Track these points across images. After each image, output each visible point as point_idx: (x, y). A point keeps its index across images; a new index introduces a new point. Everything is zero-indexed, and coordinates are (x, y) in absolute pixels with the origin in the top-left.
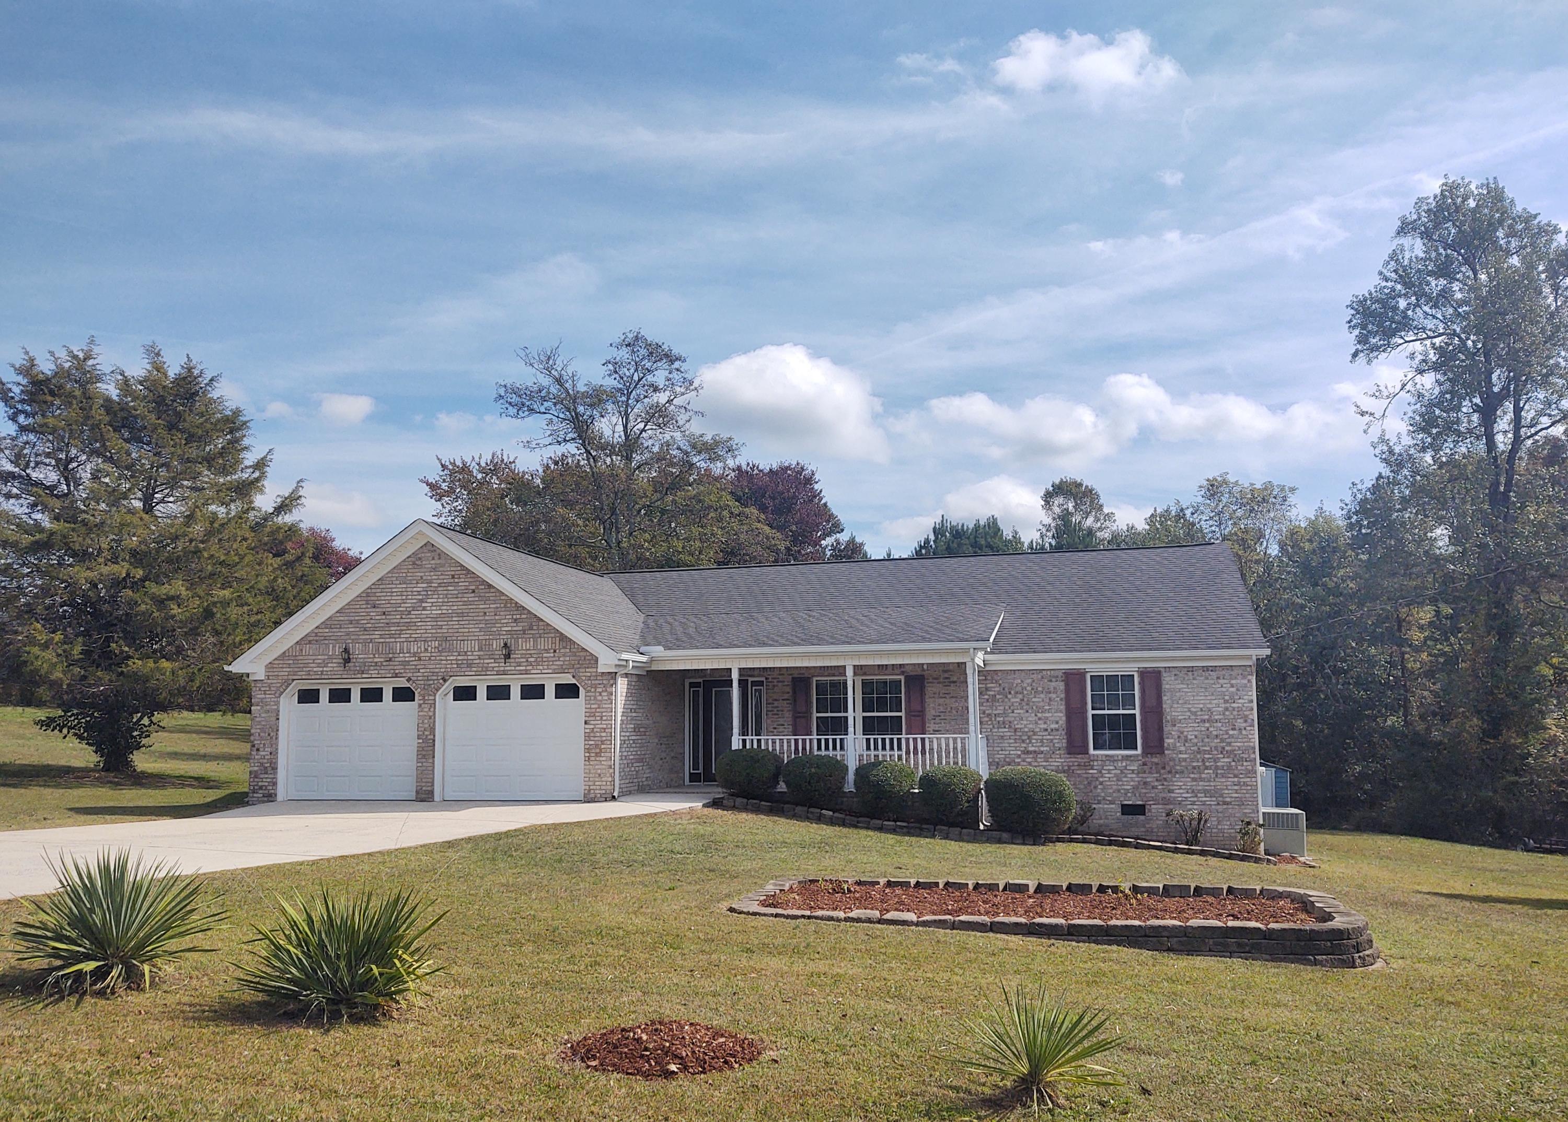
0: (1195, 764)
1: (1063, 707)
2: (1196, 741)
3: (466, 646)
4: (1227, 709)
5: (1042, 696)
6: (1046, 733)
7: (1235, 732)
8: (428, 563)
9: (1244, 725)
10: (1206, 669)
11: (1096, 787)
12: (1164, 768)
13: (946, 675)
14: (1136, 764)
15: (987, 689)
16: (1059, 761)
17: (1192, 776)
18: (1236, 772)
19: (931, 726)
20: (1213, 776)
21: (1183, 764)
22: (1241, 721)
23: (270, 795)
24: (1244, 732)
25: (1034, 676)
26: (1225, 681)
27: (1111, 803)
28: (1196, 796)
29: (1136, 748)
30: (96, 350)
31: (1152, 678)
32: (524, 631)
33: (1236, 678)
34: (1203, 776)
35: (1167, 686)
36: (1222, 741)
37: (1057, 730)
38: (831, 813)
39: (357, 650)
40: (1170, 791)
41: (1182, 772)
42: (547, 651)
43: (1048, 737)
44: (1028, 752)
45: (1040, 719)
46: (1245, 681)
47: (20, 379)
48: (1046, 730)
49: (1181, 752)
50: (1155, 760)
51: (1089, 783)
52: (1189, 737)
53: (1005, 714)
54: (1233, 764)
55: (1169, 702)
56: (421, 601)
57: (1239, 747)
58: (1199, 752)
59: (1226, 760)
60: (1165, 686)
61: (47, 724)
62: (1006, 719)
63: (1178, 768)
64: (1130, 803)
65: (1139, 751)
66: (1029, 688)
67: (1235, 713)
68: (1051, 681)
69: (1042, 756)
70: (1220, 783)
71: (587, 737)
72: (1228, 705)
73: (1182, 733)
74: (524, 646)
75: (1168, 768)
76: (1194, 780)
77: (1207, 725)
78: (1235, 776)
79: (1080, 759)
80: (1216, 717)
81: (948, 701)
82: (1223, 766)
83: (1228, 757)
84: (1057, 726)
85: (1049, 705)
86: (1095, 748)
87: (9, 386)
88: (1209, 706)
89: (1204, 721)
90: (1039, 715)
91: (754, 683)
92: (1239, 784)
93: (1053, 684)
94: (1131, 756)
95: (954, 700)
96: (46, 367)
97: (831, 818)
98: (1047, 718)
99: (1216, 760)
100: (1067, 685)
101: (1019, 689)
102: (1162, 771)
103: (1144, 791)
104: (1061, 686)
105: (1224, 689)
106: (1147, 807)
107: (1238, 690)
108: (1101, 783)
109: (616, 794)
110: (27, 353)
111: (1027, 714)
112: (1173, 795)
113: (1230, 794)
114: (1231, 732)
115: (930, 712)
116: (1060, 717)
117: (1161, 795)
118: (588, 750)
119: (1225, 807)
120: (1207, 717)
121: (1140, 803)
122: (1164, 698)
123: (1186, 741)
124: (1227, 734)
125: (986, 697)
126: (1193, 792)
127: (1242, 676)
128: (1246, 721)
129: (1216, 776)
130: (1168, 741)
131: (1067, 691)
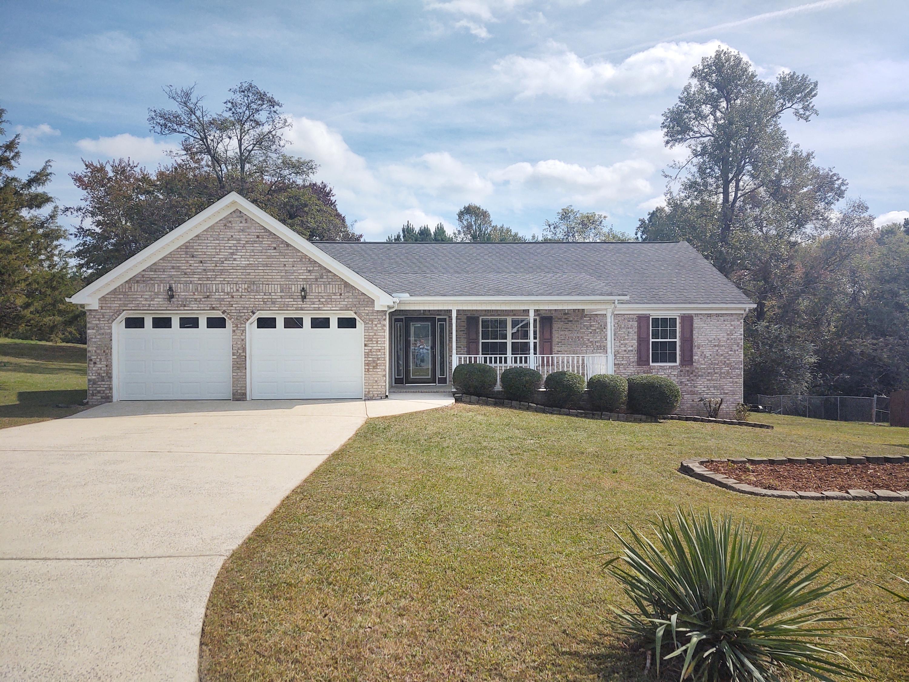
0: (709, 371)
1: (636, 337)
2: (710, 357)
3: (271, 288)
4: (728, 339)
5: (624, 330)
6: (626, 353)
7: (732, 352)
8: (237, 226)
9: (736, 348)
10: (718, 315)
12: (692, 373)
13: (566, 317)
14: (677, 371)
15: (591, 326)
16: (633, 369)
17: (707, 378)
19: (555, 349)
20: (719, 378)
21: (703, 371)
22: (736, 346)
23: (108, 397)
24: (737, 352)
25: (620, 318)
26: (728, 323)
28: (709, 390)
29: (676, 362)
31: (688, 320)
32: (316, 279)
33: (734, 321)
34: (714, 378)
36: (725, 358)
37: (632, 351)
38: (535, 405)
39: (179, 288)
40: (695, 387)
41: (702, 376)
42: (335, 294)
43: (627, 355)
46: (739, 323)
48: (625, 351)
49: (702, 364)
50: (688, 369)
52: (707, 355)
53: (601, 341)
54: (730, 371)
55: (696, 334)
56: (232, 254)
58: (711, 364)
59: (727, 368)
60: (695, 325)
62: (602, 344)
63: (700, 373)
65: (678, 364)
66: (616, 325)
67: (732, 341)
68: (629, 321)
69: (623, 366)
70: (722, 382)
71: (367, 355)
72: (729, 337)
73: (703, 353)
74: (315, 290)
75: (694, 374)
76: (708, 380)
77: (717, 348)
78: (731, 378)
79: (645, 368)
80: (722, 344)
81: (566, 333)
82: (724, 372)
84: (631, 348)
85: (628, 336)
86: (653, 362)
88: (718, 337)
89: (715, 346)
90: (622, 342)
91: (439, 320)
92: (732, 382)
93: (631, 323)
94: (674, 366)
95: (570, 332)
97: (536, 408)
98: (626, 344)
99: (721, 369)
100: (639, 324)
102: (691, 375)
104: (635, 324)
105: (727, 328)
107: (735, 328)
109: (387, 394)
111: (614, 341)
112: (696, 389)
113: (728, 388)
114: (730, 353)
115: (555, 340)
116: (634, 343)
117: (690, 389)
118: (367, 364)
119: (725, 395)
120: (717, 344)
122: (694, 332)
123: (705, 357)
124: (728, 353)
125: (590, 330)
126: (708, 387)
127: (736, 320)
128: (738, 346)
129: (721, 378)
130: (695, 358)
131: (639, 328)
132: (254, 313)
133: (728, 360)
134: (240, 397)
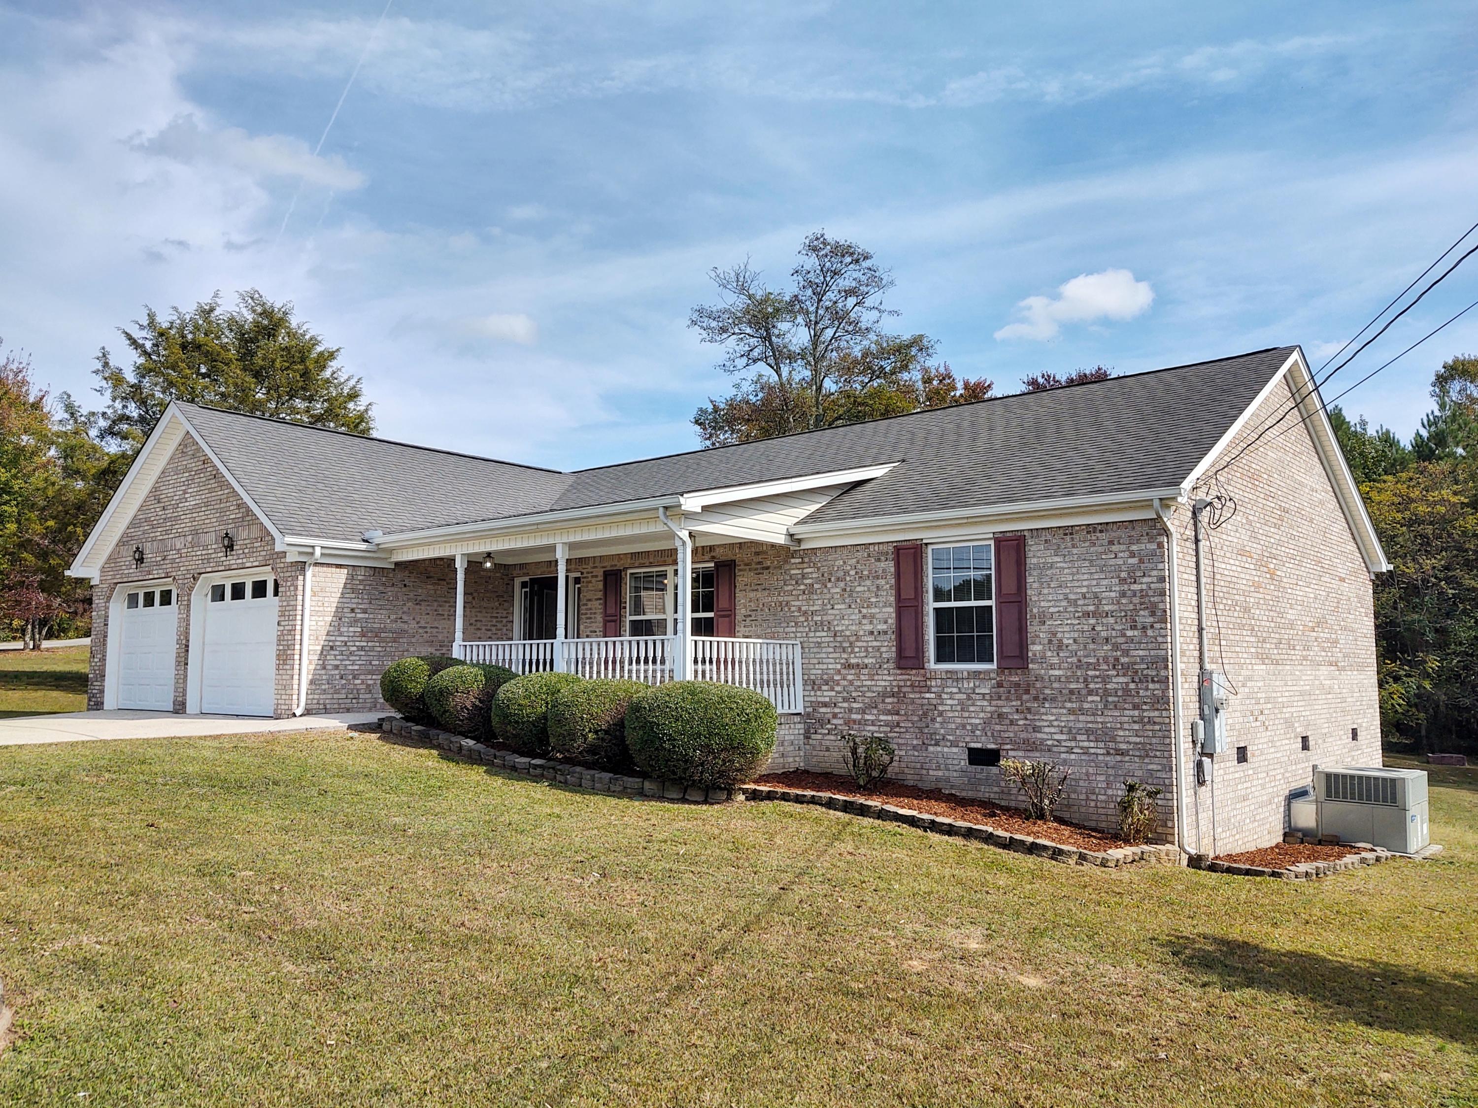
0: (1073, 686)
1: (892, 599)
2: (1075, 647)
3: (208, 539)
4: (1123, 594)
5: (868, 583)
6: (871, 638)
7: (1136, 633)
9: (1151, 619)
10: (1091, 529)
11: (933, 720)
12: (1027, 692)
13: (760, 559)
14: (988, 684)
15: (804, 576)
16: (886, 680)
17: (1069, 705)
18: (1136, 700)
19: (740, 629)
20: (1101, 706)
21: (1055, 685)
24: (1150, 632)
25: (859, 554)
26: (1123, 547)
27: (953, 744)
28: (1075, 739)
29: (990, 661)
30: (220, 301)
31: (1014, 547)
33: (1138, 542)
34: (1086, 706)
35: (1034, 561)
36: (1116, 647)
37: (885, 633)
40: (1037, 729)
41: (1053, 699)
43: (875, 644)
44: (849, 666)
45: (864, 617)
46: (1154, 546)
48: (872, 633)
49: (1052, 667)
50: (1016, 679)
51: (925, 714)
52: (1065, 641)
53: (823, 611)
54: (1132, 686)
55: (1035, 585)
57: (1142, 658)
58: (1079, 667)
59: (1122, 679)
60: (1032, 561)
62: (825, 618)
63: (1047, 691)
64: (979, 745)
65: (994, 666)
66: (852, 573)
67: (1136, 600)
68: (879, 560)
69: (866, 671)
70: (1110, 718)
72: (1126, 587)
73: (1054, 634)
75: (1033, 691)
76: (1071, 712)
77: (1092, 621)
78: (1136, 707)
79: (914, 676)
80: (1106, 608)
81: (759, 595)
82: (1116, 690)
83: (1124, 675)
84: (885, 627)
85: (877, 596)
86: (939, 659)
87: (141, 341)
88: (1095, 589)
89: (1087, 615)
90: (864, 611)
92: (1141, 721)
93: (882, 564)
94: (984, 673)
95: (766, 593)
98: (873, 616)
99: (1105, 680)
100: (898, 565)
101: (841, 574)
102: (1025, 697)
103: (998, 728)
104: (890, 566)
106: (1003, 753)
107: (1141, 561)
108: (941, 714)
109: (298, 711)
111: (850, 611)
112: (1039, 735)
113: (1127, 737)
114: (1129, 633)
115: (741, 611)
116: (886, 614)
117: (1024, 735)
119: (1119, 758)
120: (1091, 608)
121: (993, 746)
122: (1030, 580)
123: (1059, 647)
124: (1124, 635)
125: (802, 587)
126: (1070, 732)
127: (1145, 539)
128: (1153, 614)
129: (1106, 706)
130: (1035, 649)
131: (898, 575)
132: (198, 579)
134: (179, 709)
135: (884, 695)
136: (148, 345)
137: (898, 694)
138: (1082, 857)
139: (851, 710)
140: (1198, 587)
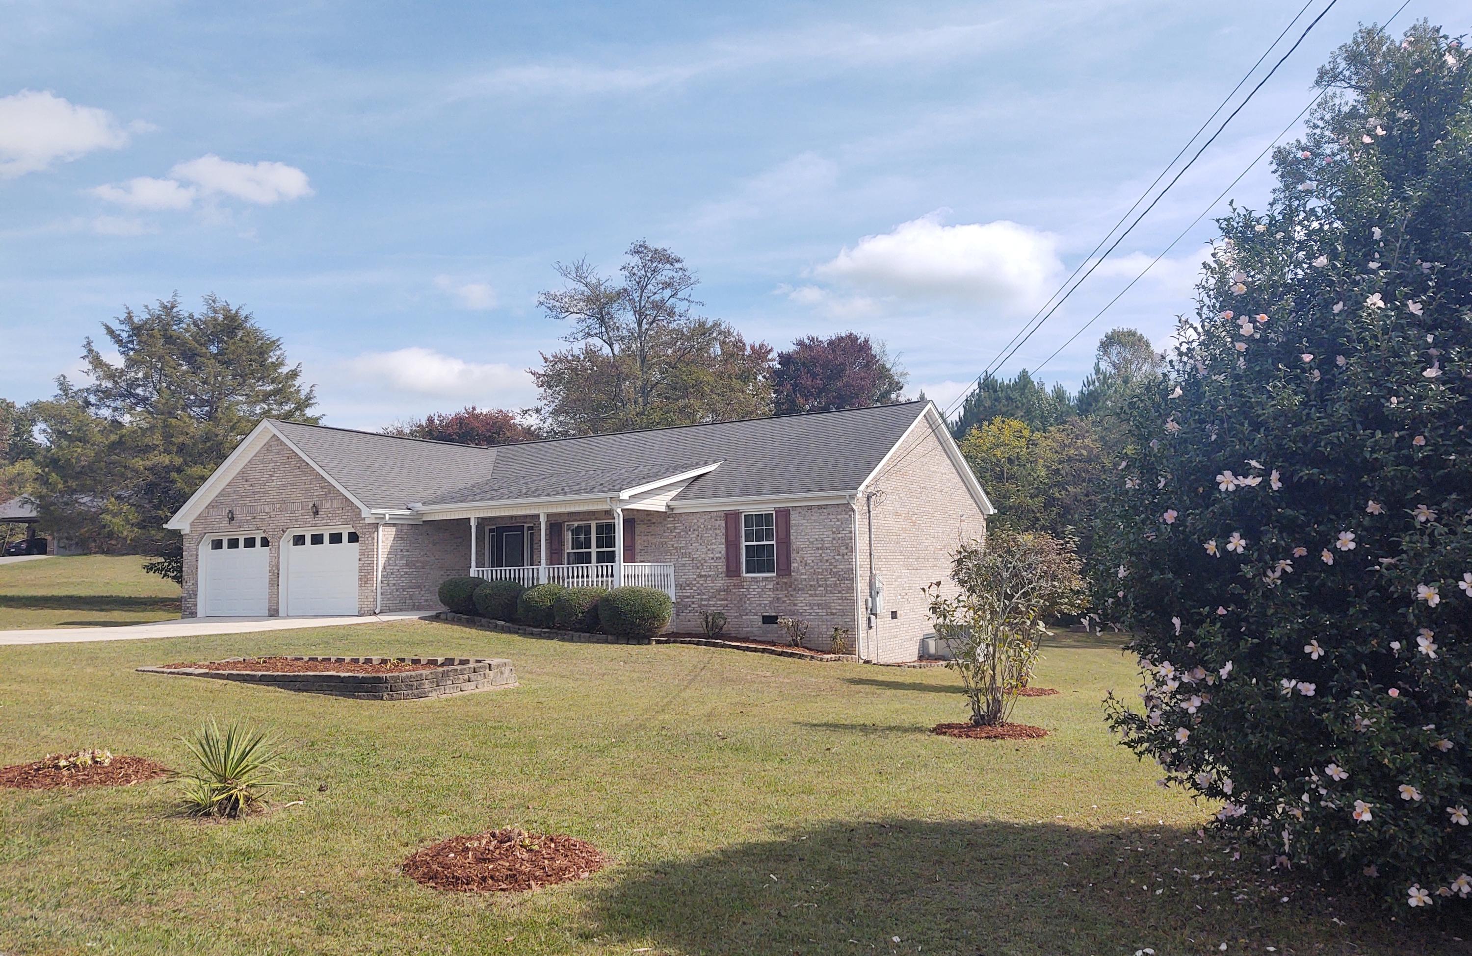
0: (812, 583)
1: (724, 541)
2: (812, 564)
3: (294, 507)
4: (834, 539)
5: (711, 532)
6: (713, 561)
7: (840, 557)
8: (275, 449)
9: (845, 551)
10: (820, 507)
11: (745, 603)
12: (791, 587)
13: (649, 518)
14: (772, 583)
15: (675, 528)
16: (720, 583)
17: (810, 592)
18: (840, 589)
19: (638, 557)
20: (824, 593)
21: (804, 583)
23: (193, 613)
24: (846, 557)
25: (706, 517)
26: (834, 517)
27: (755, 614)
28: (812, 609)
29: (773, 572)
30: (179, 300)
31: (784, 514)
32: (324, 495)
33: (841, 514)
34: (818, 593)
35: (794, 522)
36: (831, 564)
37: (720, 558)
38: (503, 623)
39: (237, 511)
40: (795, 605)
41: (803, 590)
42: (339, 509)
43: (715, 564)
44: (701, 576)
45: (709, 550)
46: (847, 516)
47: (123, 327)
48: (713, 558)
49: (802, 574)
50: (785, 580)
51: (741, 600)
52: (808, 562)
53: (686, 547)
54: (838, 582)
55: (794, 534)
56: (271, 476)
57: (843, 569)
58: (815, 574)
59: (833, 580)
61: (150, 568)
62: (687, 551)
63: (800, 586)
64: (768, 614)
65: (775, 574)
66: (702, 527)
67: (840, 542)
68: (716, 520)
69: (710, 579)
70: (829, 598)
71: (360, 571)
72: (835, 536)
73: (803, 558)
74: (325, 506)
75: (793, 586)
76: (811, 595)
77: (820, 552)
78: (840, 592)
79: (735, 580)
80: (827, 546)
81: (649, 538)
82: (831, 585)
83: (834, 578)
84: (720, 555)
85: (715, 539)
86: (747, 572)
87: (118, 332)
88: (822, 537)
89: (818, 549)
90: (709, 547)
91: (530, 528)
92: (842, 599)
93: (717, 522)
94: (769, 578)
95: (654, 537)
96: (141, 316)
97: (503, 626)
98: (713, 549)
99: (826, 580)
100: (726, 523)
101: (696, 527)
102: (790, 589)
103: (776, 605)
104: (723, 523)
105: (833, 523)
106: (779, 617)
107: (842, 523)
109: (377, 611)
110: (127, 308)
111: (701, 547)
112: (796, 608)
113: (836, 607)
114: (837, 557)
115: (638, 547)
116: (720, 549)
117: (789, 608)
118: (360, 579)
119: (831, 616)
120: (820, 546)
121: (774, 614)
122: (792, 531)
123: (806, 565)
124: (834, 559)
125: (674, 534)
126: (810, 605)
127: (844, 513)
128: (847, 548)
129: (826, 592)
130: (794, 565)
131: (727, 528)
132: (284, 532)
133: (835, 567)
134: (273, 613)
135: (720, 591)
136: (124, 335)
137: (727, 590)
138: (812, 657)
139: (702, 599)
140: (870, 534)
